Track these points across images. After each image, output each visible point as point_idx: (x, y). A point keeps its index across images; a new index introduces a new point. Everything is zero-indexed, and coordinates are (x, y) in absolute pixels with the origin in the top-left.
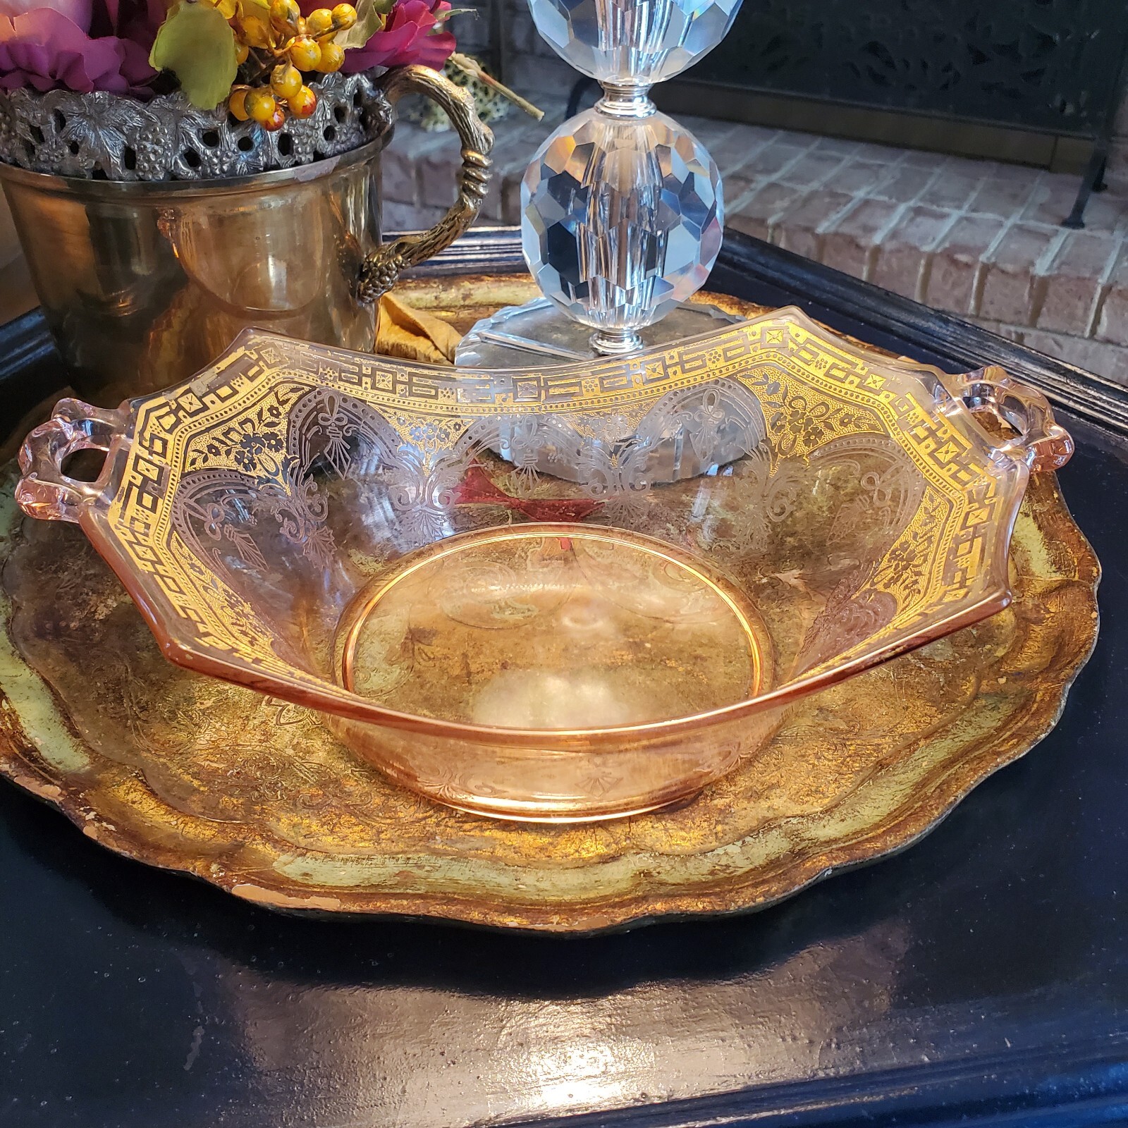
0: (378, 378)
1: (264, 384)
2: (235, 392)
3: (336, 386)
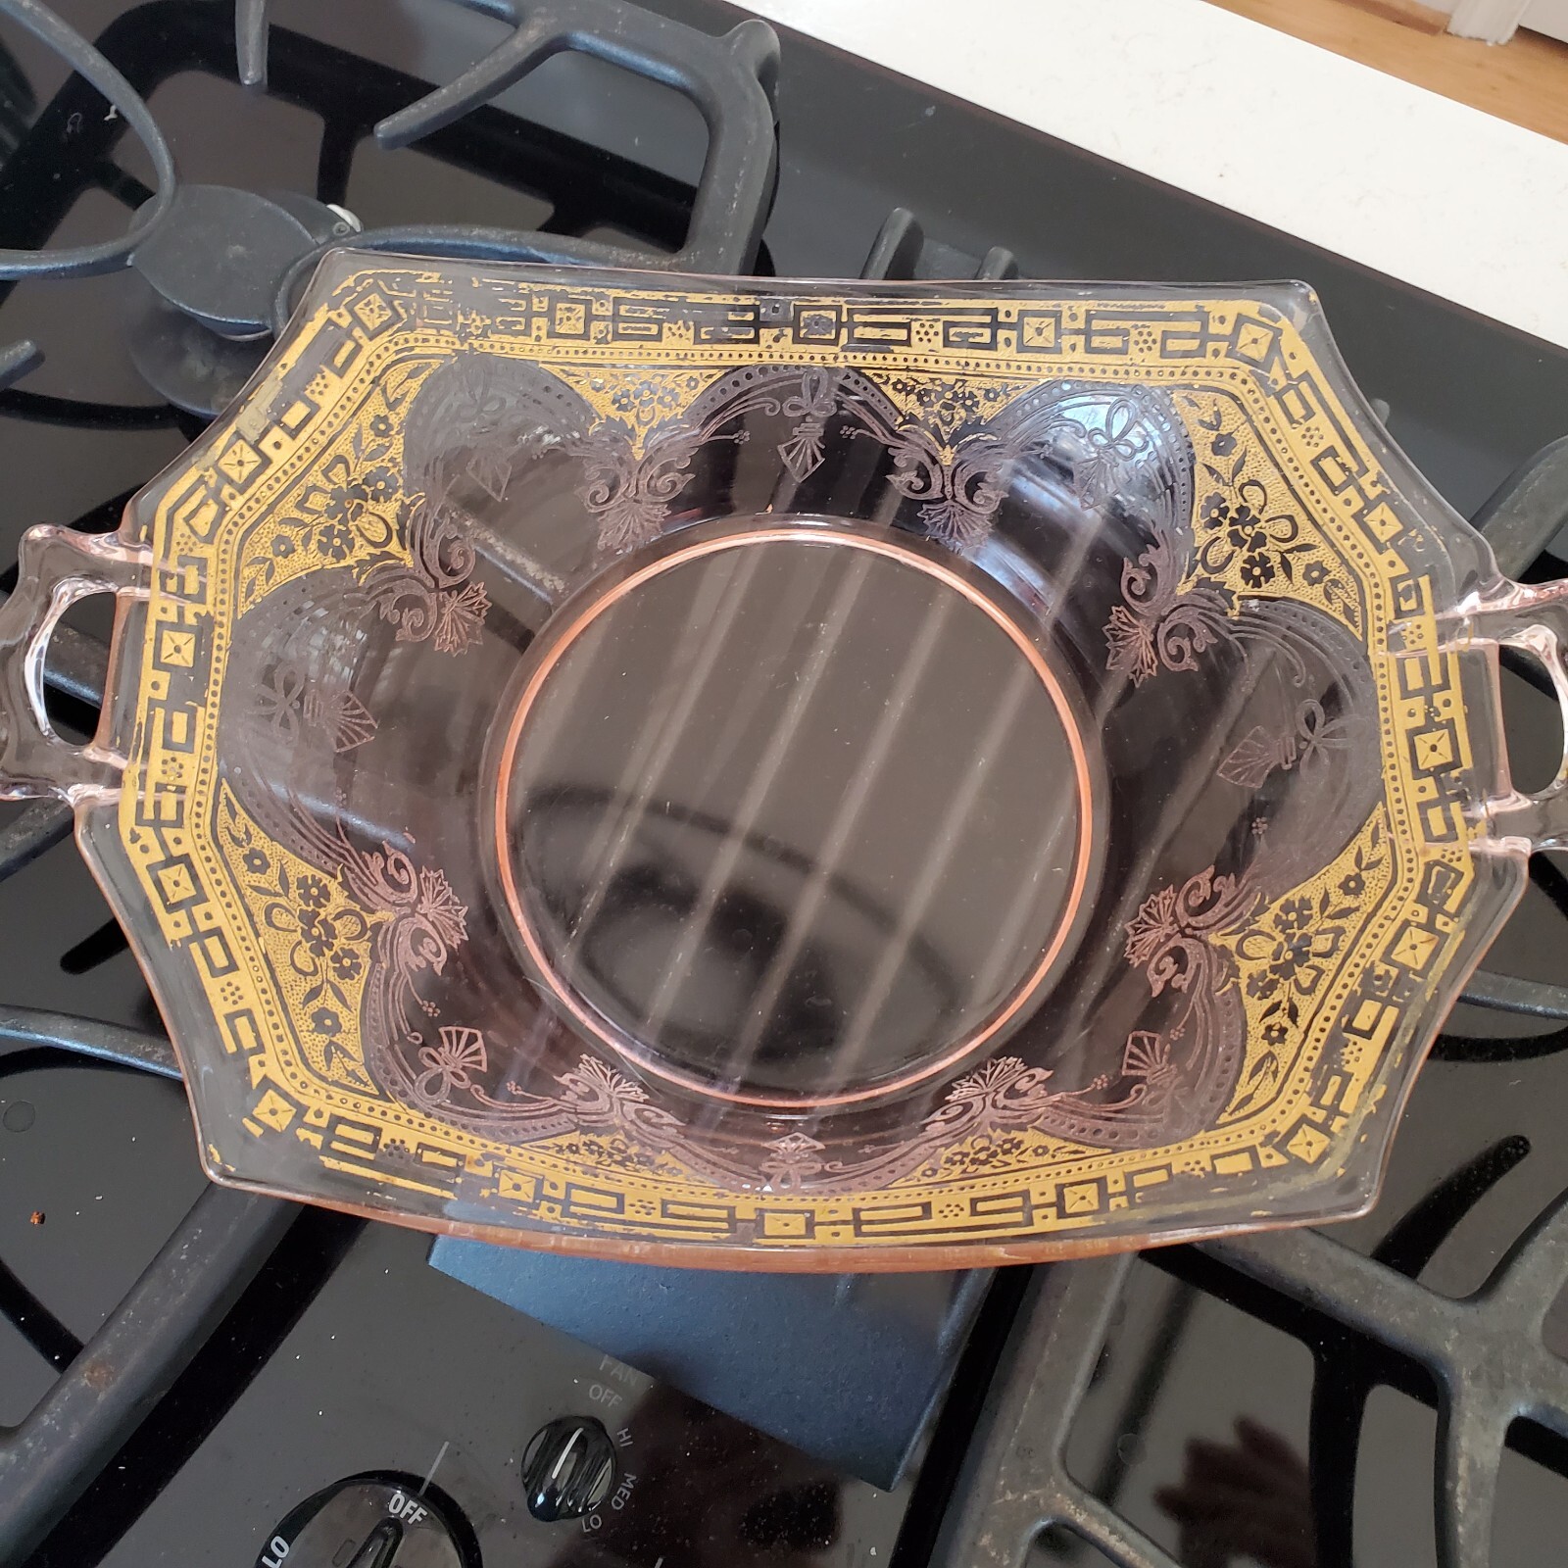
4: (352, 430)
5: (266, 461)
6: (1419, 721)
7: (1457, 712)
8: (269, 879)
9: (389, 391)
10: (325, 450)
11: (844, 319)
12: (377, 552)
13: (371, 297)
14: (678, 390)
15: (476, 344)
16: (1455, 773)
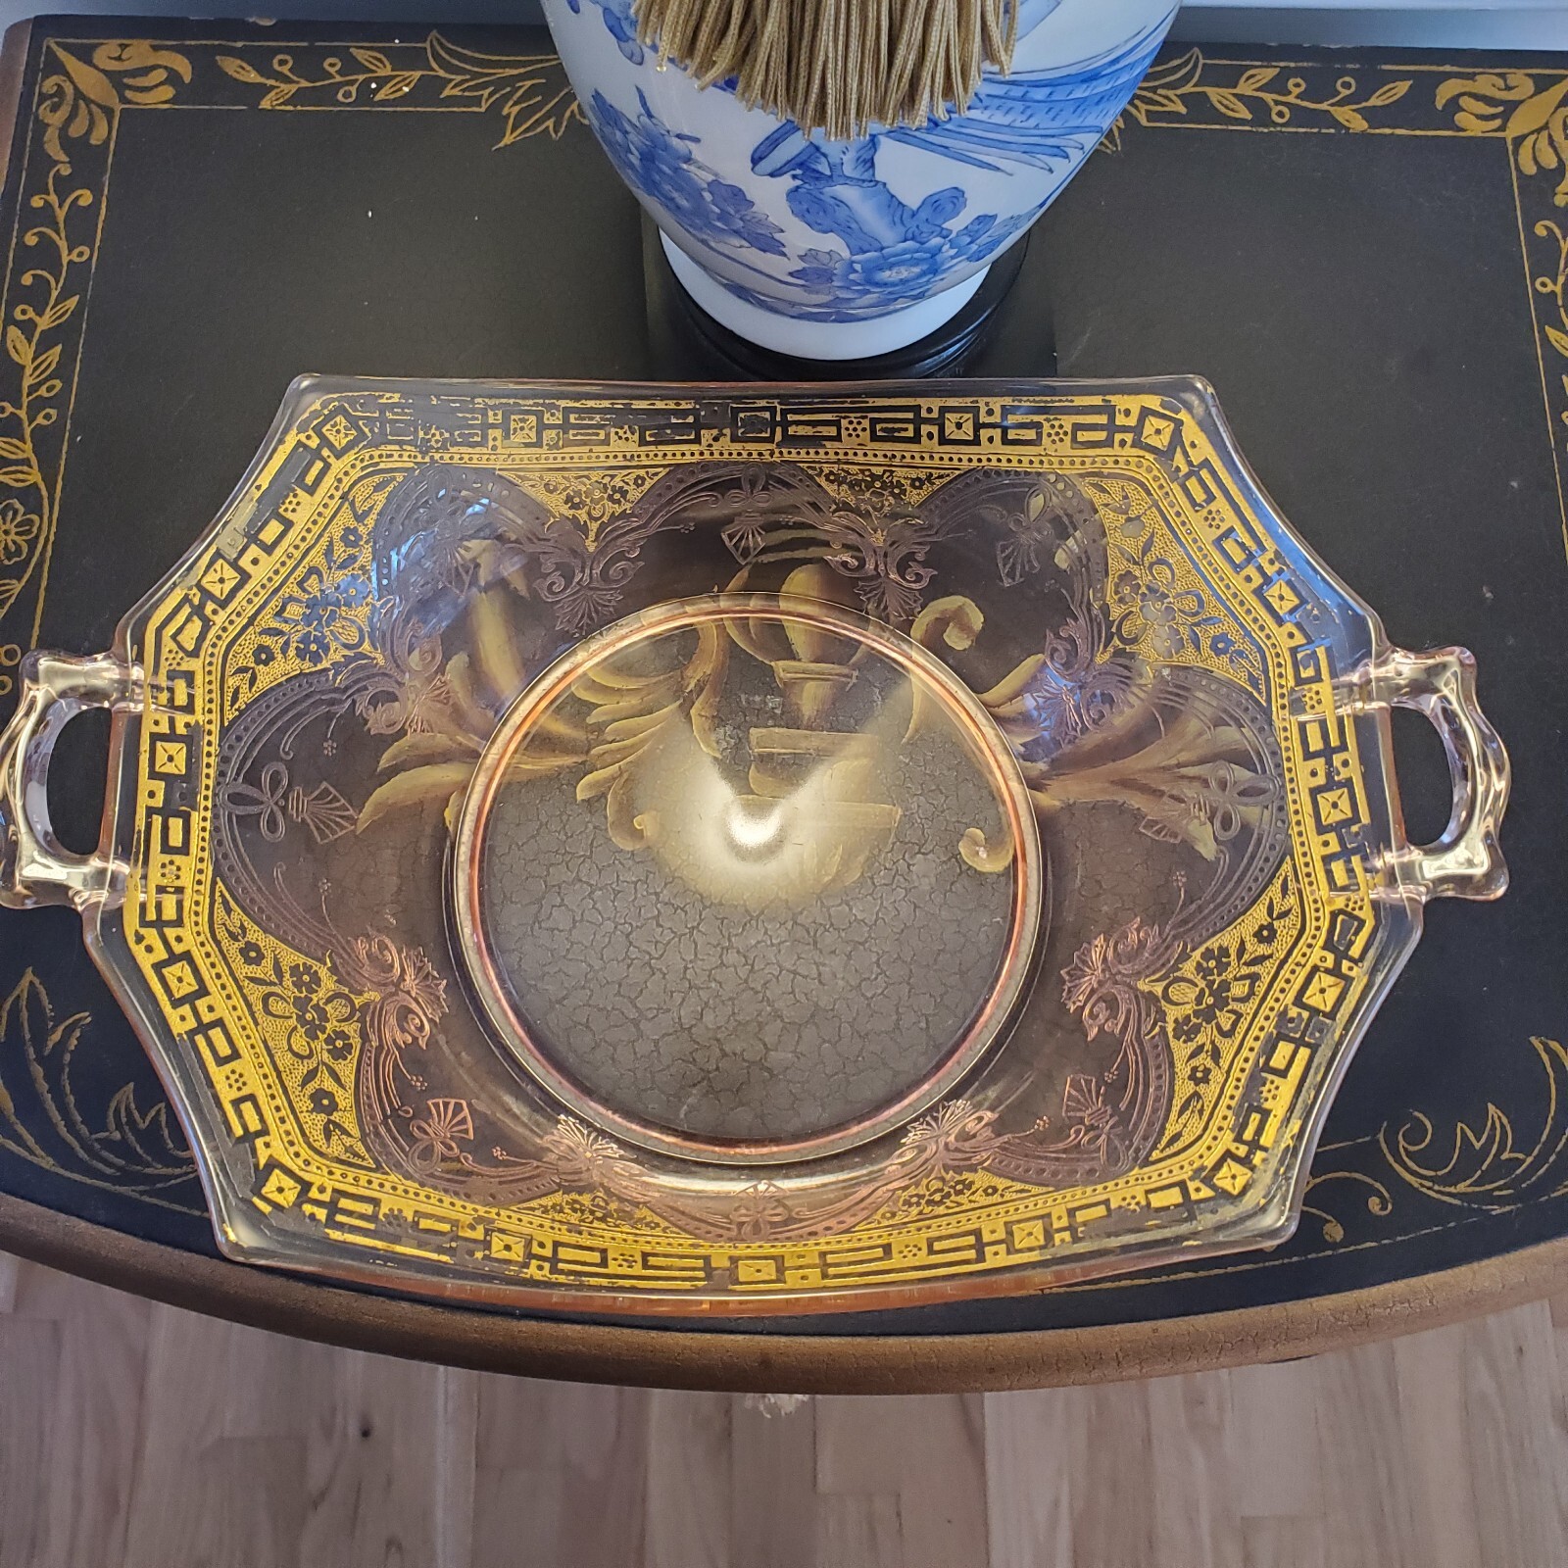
0: (513, 425)
2: (288, 524)
3: (447, 456)
5: (245, 577)
6: (1321, 780)
7: (1354, 771)
8: (265, 970)
9: (357, 504)
10: (299, 563)
11: (778, 418)
12: (351, 653)
14: (626, 487)
15: (437, 456)
16: (1355, 828)
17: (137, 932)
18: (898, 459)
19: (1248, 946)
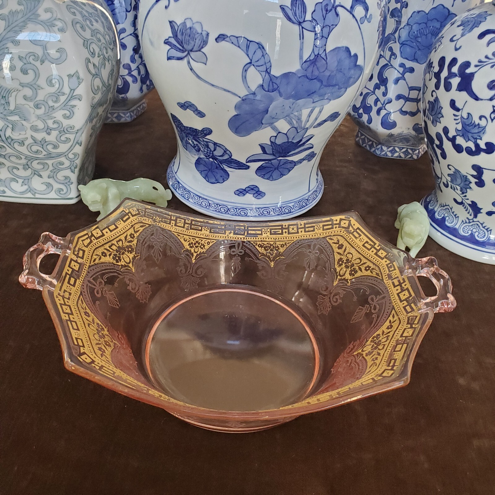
0: (178, 221)
1: (130, 224)
2: (117, 227)
3: (160, 224)
4: (125, 235)
5: (103, 235)
6: (400, 290)
7: (408, 286)
8: (90, 319)
9: (135, 229)
10: (118, 237)
11: (246, 229)
12: (126, 265)
13: (134, 208)
14: (205, 244)
15: (157, 224)
16: (411, 298)
17: (57, 296)
18: (277, 239)
19: (385, 331)
